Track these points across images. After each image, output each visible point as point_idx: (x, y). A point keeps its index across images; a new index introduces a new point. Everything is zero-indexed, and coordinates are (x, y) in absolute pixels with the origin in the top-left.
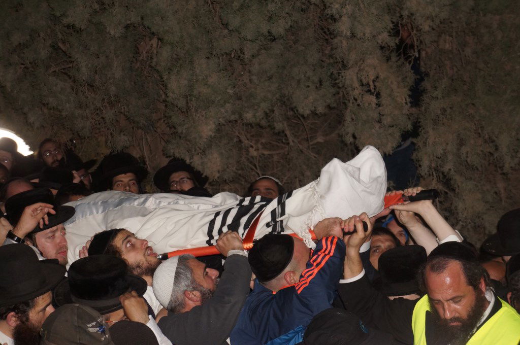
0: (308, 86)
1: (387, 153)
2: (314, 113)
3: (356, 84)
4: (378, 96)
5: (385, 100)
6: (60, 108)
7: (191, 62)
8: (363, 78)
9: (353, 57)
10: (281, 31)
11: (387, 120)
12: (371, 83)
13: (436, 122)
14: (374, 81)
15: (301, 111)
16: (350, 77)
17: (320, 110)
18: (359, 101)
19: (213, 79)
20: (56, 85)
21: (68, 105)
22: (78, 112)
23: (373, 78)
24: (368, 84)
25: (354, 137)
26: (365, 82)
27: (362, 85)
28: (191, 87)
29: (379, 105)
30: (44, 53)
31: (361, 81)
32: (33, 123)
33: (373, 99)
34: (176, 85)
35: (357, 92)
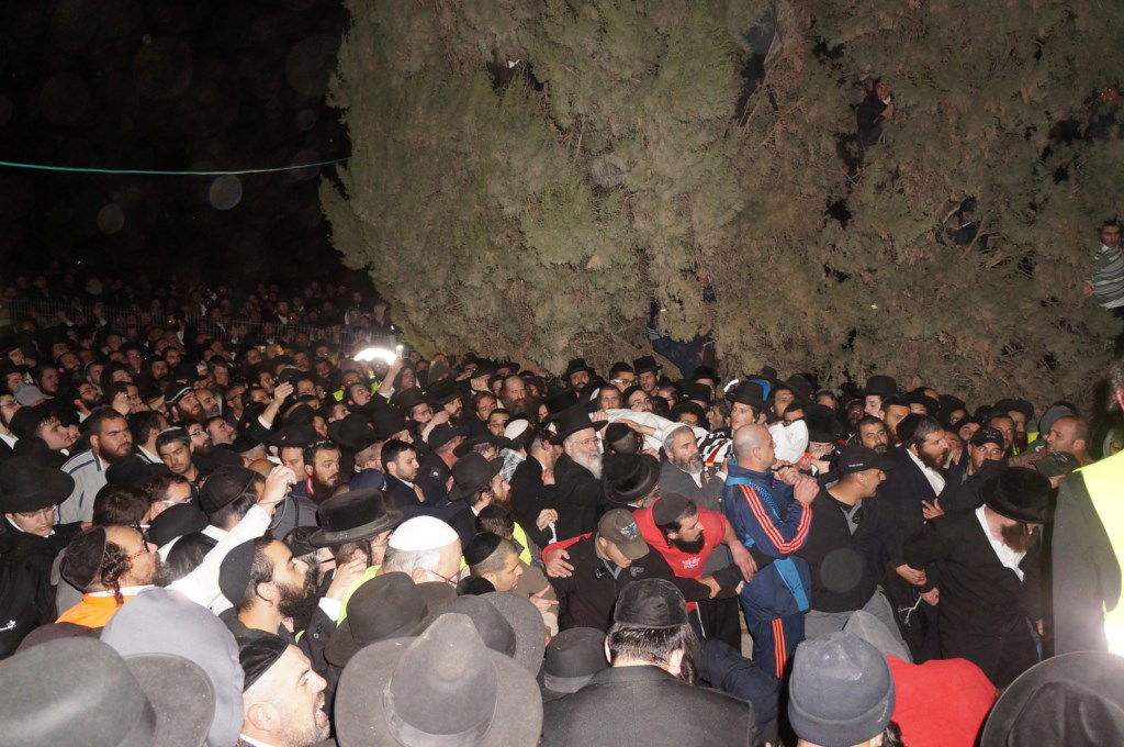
2: (636, 318)
3: (666, 297)
4: (680, 302)
5: (686, 305)
7: (552, 299)
8: (670, 292)
9: (662, 279)
11: (689, 319)
12: (676, 295)
13: (724, 323)
14: (678, 294)
16: (661, 292)
17: (640, 315)
19: (567, 309)
22: (470, 336)
23: (677, 292)
24: (674, 296)
25: (666, 331)
26: (672, 294)
27: (670, 296)
28: (552, 315)
29: (682, 309)
30: (443, 301)
33: (678, 305)
34: (541, 315)
35: (666, 302)
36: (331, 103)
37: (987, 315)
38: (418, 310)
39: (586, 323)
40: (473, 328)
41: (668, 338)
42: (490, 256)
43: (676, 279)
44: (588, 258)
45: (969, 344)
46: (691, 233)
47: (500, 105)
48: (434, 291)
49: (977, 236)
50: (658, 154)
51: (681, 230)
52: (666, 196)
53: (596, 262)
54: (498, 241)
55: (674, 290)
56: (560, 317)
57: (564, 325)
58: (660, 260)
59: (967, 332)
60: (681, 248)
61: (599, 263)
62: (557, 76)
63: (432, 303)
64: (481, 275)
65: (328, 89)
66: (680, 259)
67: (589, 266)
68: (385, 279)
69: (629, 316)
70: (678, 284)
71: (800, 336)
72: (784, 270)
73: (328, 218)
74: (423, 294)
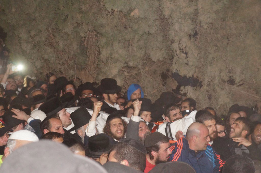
0: (157, 50)
1: (190, 77)
4: (186, 54)
5: (189, 55)
6: (49, 59)
8: (181, 46)
9: (177, 39)
10: (154, 32)
12: (184, 49)
14: (185, 48)
15: (153, 60)
16: (175, 46)
17: (161, 59)
18: (179, 56)
20: (48, 50)
21: (53, 58)
23: (184, 47)
24: (183, 49)
26: (181, 48)
27: (180, 49)
29: (187, 57)
31: (180, 47)
32: (37, 66)
33: (184, 55)
35: (178, 52)
38: (28, 42)
39: (130, 61)
41: (177, 74)
42: (79, 16)
44: (131, 10)
46: (196, 13)
51: (191, 10)
53: (136, 13)
54: (84, 8)
55: (183, 45)
56: (115, 55)
57: (117, 61)
58: (176, 27)
60: (190, 21)
61: (138, 14)
63: (37, 39)
64: (72, 27)
66: (188, 27)
67: (132, 14)
68: (9, 21)
69: (155, 58)
70: (185, 42)
71: (255, 82)
74: (33, 33)
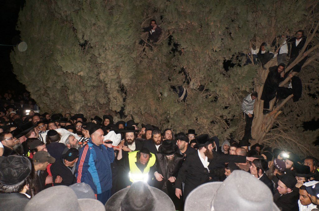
0: (102, 98)
3: (112, 97)
5: (118, 100)
7: (74, 93)
9: (111, 92)
11: (118, 105)
12: (115, 97)
13: (128, 104)
15: (101, 103)
25: (112, 108)
29: (116, 102)
33: (115, 100)
34: (71, 98)
35: (112, 99)
36: (17, 29)
37: (205, 112)
39: (87, 103)
40: (52, 101)
41: (111, 110)
43: (115, 93)
45: (201, 120)
47: (61, 32)
48: (40, 88)
49: (204, 89)
50: (109, 53)
51: (115, 77)
52: (110, 66)
58: (109, 86)
59: (201, 117)
62: (80, 27)
63: (39, 93)
65: (17, 25)
72: (147, 93)
73: (12, 63)
